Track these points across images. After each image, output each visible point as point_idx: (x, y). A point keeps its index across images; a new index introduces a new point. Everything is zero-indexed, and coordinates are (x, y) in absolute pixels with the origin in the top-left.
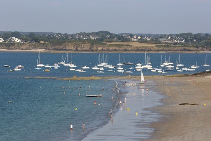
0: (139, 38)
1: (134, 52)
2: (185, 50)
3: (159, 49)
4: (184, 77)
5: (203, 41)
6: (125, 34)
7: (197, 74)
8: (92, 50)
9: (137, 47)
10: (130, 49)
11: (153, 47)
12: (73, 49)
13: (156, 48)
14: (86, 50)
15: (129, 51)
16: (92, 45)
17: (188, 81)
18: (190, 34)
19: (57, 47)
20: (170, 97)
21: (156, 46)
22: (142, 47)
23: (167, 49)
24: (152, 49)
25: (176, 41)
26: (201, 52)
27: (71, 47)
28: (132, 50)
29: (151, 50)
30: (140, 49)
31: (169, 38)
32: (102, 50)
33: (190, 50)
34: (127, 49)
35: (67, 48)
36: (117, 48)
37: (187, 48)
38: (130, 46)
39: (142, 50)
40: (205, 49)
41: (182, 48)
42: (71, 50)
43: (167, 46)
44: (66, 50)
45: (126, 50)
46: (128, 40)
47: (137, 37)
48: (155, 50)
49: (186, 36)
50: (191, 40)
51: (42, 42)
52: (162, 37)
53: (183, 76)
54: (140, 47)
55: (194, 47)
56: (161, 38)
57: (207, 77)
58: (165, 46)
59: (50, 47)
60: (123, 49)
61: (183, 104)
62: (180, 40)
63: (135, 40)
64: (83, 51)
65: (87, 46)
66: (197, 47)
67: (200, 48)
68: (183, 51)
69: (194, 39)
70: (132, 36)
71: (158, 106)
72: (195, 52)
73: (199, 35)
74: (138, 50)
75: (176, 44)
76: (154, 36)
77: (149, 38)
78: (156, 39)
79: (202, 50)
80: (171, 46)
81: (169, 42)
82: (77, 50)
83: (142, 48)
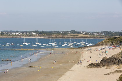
1: (80, 38)
8: (63, 38)
9: (81, 36)
10: (78, 37)
12: (55, 37)
13: (89, 37)
14: (60, 38)
16: (63, 35)
19: (49, 36)
24: (87, 37)
25: (100, 34)
27: (54, 36)
28: (79, 37)
31: (98, 33)
32: (67, 37)
33: (103, 38)
35: (53, 37)
36: (73, 37)
39: (83, 37)
41: (99, 37)
42: (54, 37)
44: (52, 37)
45: (76, 37)
47: (85, 32)
49: (105, 32)
51: (43, 34)
56: (94, 33)
59: (46, 36)
61: (29, 67)
62: (102, 34)
64: (59, 38)
65: (61, 36)
67: (107, 37)
76: (92, 32)
82: (57, 37)
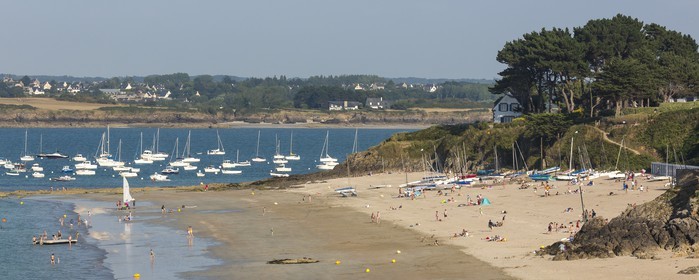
0: (47, 86)
1: (42, 125)
2: (179, 120)
3: (111, 117)
4: (228, 192)
5: (221, 97)
6: (10, 76)
7: (262, 183)
9: (51, 112)
10: (31, 116)
11: (92, 112)
13: (101, 115)
15: (28, 121)
17: (247, 203)
18: (183, 77)
20: (227, 243)
21: (101, 109)
22: (64, 111)
23: (131, 117)
24: (90, 117)
25: (146, 96)
26: (223, 125)
28: (36, 120)
29: (88, 121)
30: (57, 117)
31: (129, 87)
33: (193, 121)
34: (24, 116)
37: (185, 115)
38: (30, 108)
39: (64, 120)
40: (233, 117)
41: (171, 114)
43: (132, 110)
45: (21, 120)
46: (19, 93)
47: (43, 83)
48: (98, 120)
49: (171, 83)
50: (189, 94)
52: (108, 84)
53: (224, 188)
54: (59, 113)
55: (204, 111)
56: (106, 87)
57: (292, 190)
58: (124, 110)
60: (14, 116)
61: (277, 262)
62: (158, 93)
63: (37, 92)
66: (211, 112)
67: (219, 115)
68: (173, 121)
69: (196, 90)
70: (27, 81)
71: (213, 267)
72: (206, 125)
73: (207, 79)
74: (53, 119)
75: (150, 102)
76: (87, 81)
77: (74, 86)
78: (93, 91)
79: (225, 120)
80: (141, 110)
81: (130, 98)
83: (63, 115)
